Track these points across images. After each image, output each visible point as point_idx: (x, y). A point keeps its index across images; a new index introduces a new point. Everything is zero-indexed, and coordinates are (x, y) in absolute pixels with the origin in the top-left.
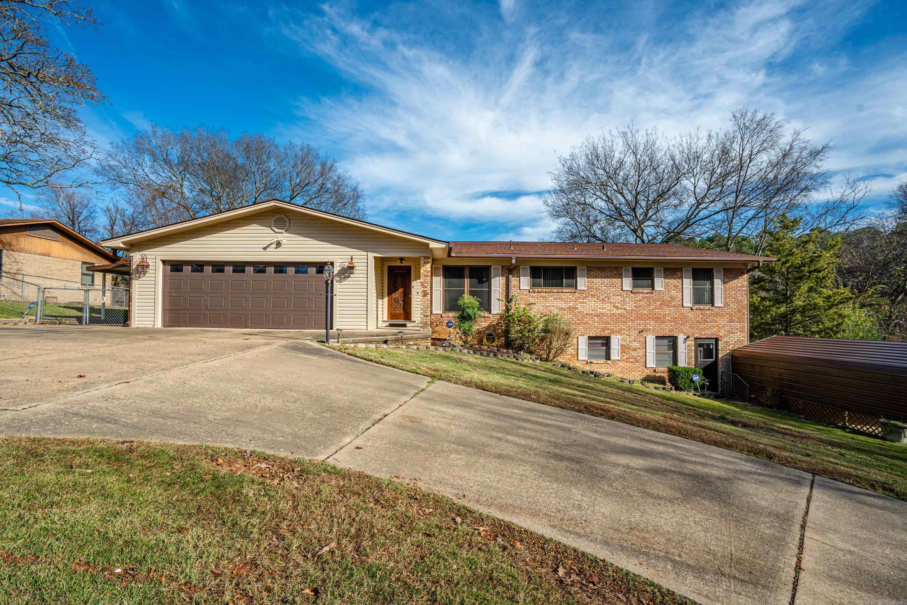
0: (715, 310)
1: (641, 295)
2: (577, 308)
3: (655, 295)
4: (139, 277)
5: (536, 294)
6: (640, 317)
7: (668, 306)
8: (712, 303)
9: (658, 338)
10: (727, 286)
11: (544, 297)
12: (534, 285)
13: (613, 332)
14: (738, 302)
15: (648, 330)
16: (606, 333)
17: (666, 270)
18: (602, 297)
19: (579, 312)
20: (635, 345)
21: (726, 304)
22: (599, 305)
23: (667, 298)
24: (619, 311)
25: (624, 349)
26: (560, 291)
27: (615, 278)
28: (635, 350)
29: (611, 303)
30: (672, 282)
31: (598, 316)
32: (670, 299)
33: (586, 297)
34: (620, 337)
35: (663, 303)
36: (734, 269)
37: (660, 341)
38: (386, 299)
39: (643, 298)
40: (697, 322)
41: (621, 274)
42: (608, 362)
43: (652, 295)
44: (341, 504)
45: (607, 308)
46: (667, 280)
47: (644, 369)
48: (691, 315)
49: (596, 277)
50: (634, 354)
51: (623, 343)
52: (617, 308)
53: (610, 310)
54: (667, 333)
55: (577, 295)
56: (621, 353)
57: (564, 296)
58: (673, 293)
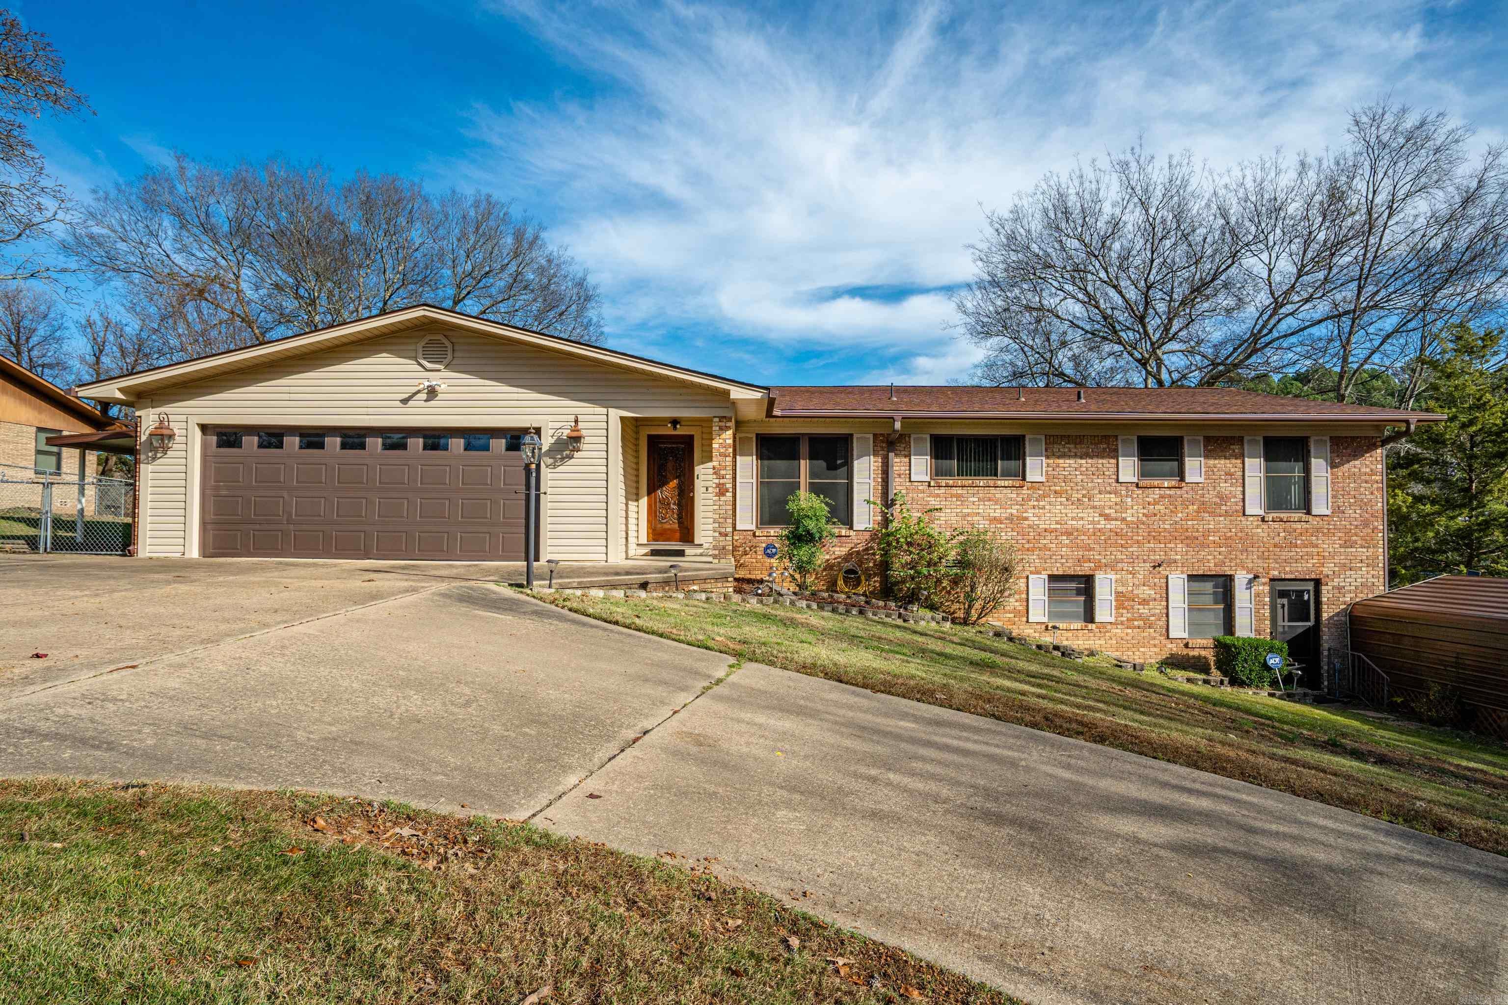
0: (1314, 521)
1: (1157, 491)
2: (1026, 519)
3: (1185, 493)
4: (154, 459)
5: (942, 490)
6: (1154, 536)
7: (1212, 514)
8: (1306, 506)
9: (1192, 578)
10: (1339, 472)
11: (958, 496)
12: (938, 473)
13: (1099, 566)
14: (1363, 505)
15: (1172, 562)
16: (1085, 569)
17: (1208, 440)
18: (1076, 496)
19: (1030, 526)
20: (1147, 592)
21: (1338, 510)
22: (1072, 511)
23: (1211, 497)
24: (1113, 525)
25: (1122, 600)
26: (991, 483)
27: (1103, 458)
28: (1144, 602)
29: (1094, 507)
30: (1221, 464)
31: (1068, 534)
32: (1218, 500)
33: (1044, 496)
34: (1113, 576)
35: (1204, 507)
36: (1353, 438)
37: (1197, 586)
38: (644, 501)
39: (1162, 497)
40: (1275, 546)
41: (1116, 450)
42: (1090, 626)
43: (1179, 492)
44: (561, 908)
45: (1087, 519)
46: (1211, 462)
47: (1164, 642)
48: (1261, 532)
49: (1063, 456)
50: (1144, 610)
51: (1120, 589)
52: (1107, 517)
53: (1093, 522)
54: (1210, 567)
55: (1025, 491)
56: (1117, 608)
57: (998, 494)
58: (1225, 487)
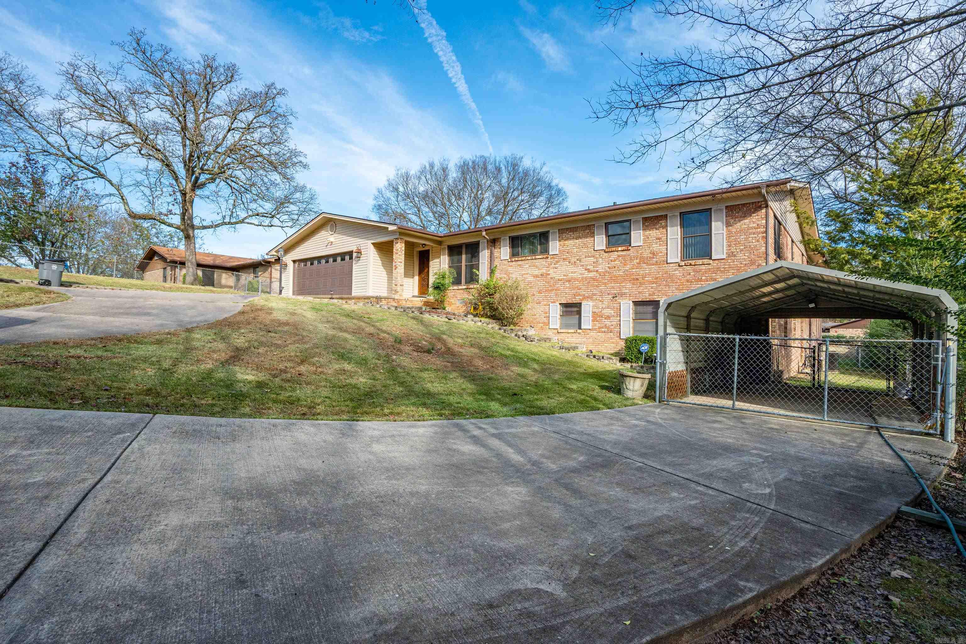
0: (714, 264)
1: (616, 253)
2: (549, 274)
3: (632, 252)
5: (514, 263)
6: (614, 279)
7: (647, 264)
8: (708, 254)
9: (636, 303)
10: (733, 229)
11: (520, 265)
12: (514, 255)
13: (585, 298)
14: (751, 250)
15: (622, 295)
16: (577, 300)
18: (573, 260)
19: (551, 278)
20: (607, 312)
21: (731, 255)
22: (571, 268)
23: (647, 254)
24: (591, 275)
25: (596, 316)
26: (533, 257)
27: (587, 237)
28: (608, 317)
29: (583, 266)
30: (654, 233)
31: (569, 281)
32: (651, 255)
33: (557, 262)
34: (591, 303)
35: (643, 260)
36: (744, 205)
37: (641, 309)
38: (417, 278)
39: (619, 256)
40: (688, 281)
41: (594, 233)
42: (579, 331)
43: (628, 252)
45: (577, 272)
46: (648, 232)
47: (619, 340)
48: (678, 273)
49: (567, 239)
50: (608, 323)
51: (594, 310)
52: (589, 271)
53: (581, 274)
54: (646, 296)
55: (549, 260)
56: (593, 321)
57: (537, 262)
58: (656, 247)
